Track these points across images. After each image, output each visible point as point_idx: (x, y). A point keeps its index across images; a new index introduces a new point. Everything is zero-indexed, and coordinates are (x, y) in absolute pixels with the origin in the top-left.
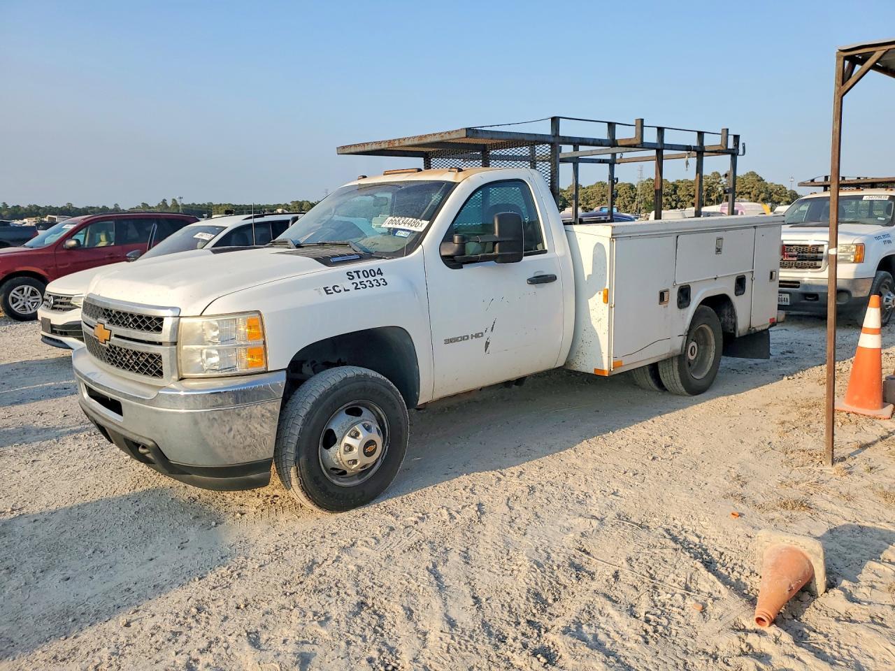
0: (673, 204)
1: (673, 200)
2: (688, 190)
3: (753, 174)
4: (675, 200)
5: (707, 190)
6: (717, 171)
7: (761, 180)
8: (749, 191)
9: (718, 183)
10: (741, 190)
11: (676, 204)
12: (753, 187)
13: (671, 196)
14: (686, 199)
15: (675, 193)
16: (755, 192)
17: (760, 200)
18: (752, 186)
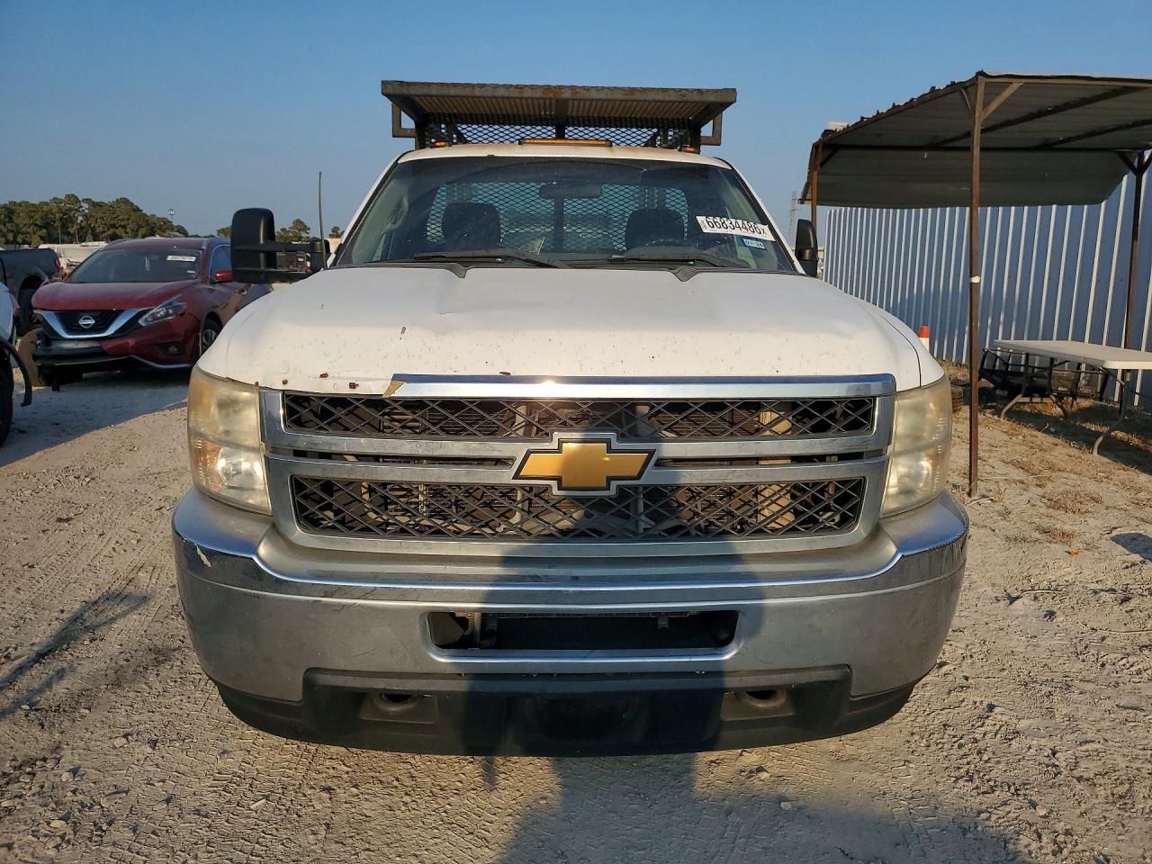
0: (10, 236)
1: (9, 231)
2: (32, 217)
3: (125, 201)
4: (13, 231)
5: (61, 219)
6: (73, 193)
7: (137, 210)
8: (123, 224)
9: (77, 210)
10: (112, 222)
11: (15, 237)
12: (128, 219)
13: (4, 224)
14: (30, 230)
15: (11, 220)
16: (131, 226)
17: (140, 235)
18: (126, 217)
